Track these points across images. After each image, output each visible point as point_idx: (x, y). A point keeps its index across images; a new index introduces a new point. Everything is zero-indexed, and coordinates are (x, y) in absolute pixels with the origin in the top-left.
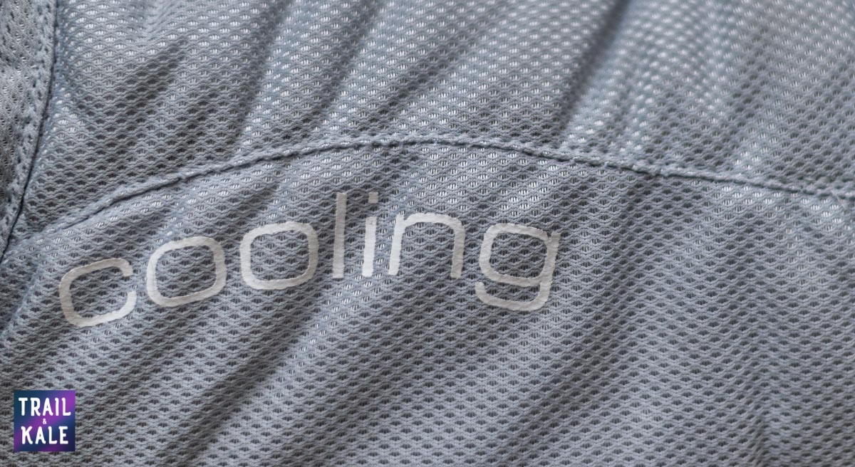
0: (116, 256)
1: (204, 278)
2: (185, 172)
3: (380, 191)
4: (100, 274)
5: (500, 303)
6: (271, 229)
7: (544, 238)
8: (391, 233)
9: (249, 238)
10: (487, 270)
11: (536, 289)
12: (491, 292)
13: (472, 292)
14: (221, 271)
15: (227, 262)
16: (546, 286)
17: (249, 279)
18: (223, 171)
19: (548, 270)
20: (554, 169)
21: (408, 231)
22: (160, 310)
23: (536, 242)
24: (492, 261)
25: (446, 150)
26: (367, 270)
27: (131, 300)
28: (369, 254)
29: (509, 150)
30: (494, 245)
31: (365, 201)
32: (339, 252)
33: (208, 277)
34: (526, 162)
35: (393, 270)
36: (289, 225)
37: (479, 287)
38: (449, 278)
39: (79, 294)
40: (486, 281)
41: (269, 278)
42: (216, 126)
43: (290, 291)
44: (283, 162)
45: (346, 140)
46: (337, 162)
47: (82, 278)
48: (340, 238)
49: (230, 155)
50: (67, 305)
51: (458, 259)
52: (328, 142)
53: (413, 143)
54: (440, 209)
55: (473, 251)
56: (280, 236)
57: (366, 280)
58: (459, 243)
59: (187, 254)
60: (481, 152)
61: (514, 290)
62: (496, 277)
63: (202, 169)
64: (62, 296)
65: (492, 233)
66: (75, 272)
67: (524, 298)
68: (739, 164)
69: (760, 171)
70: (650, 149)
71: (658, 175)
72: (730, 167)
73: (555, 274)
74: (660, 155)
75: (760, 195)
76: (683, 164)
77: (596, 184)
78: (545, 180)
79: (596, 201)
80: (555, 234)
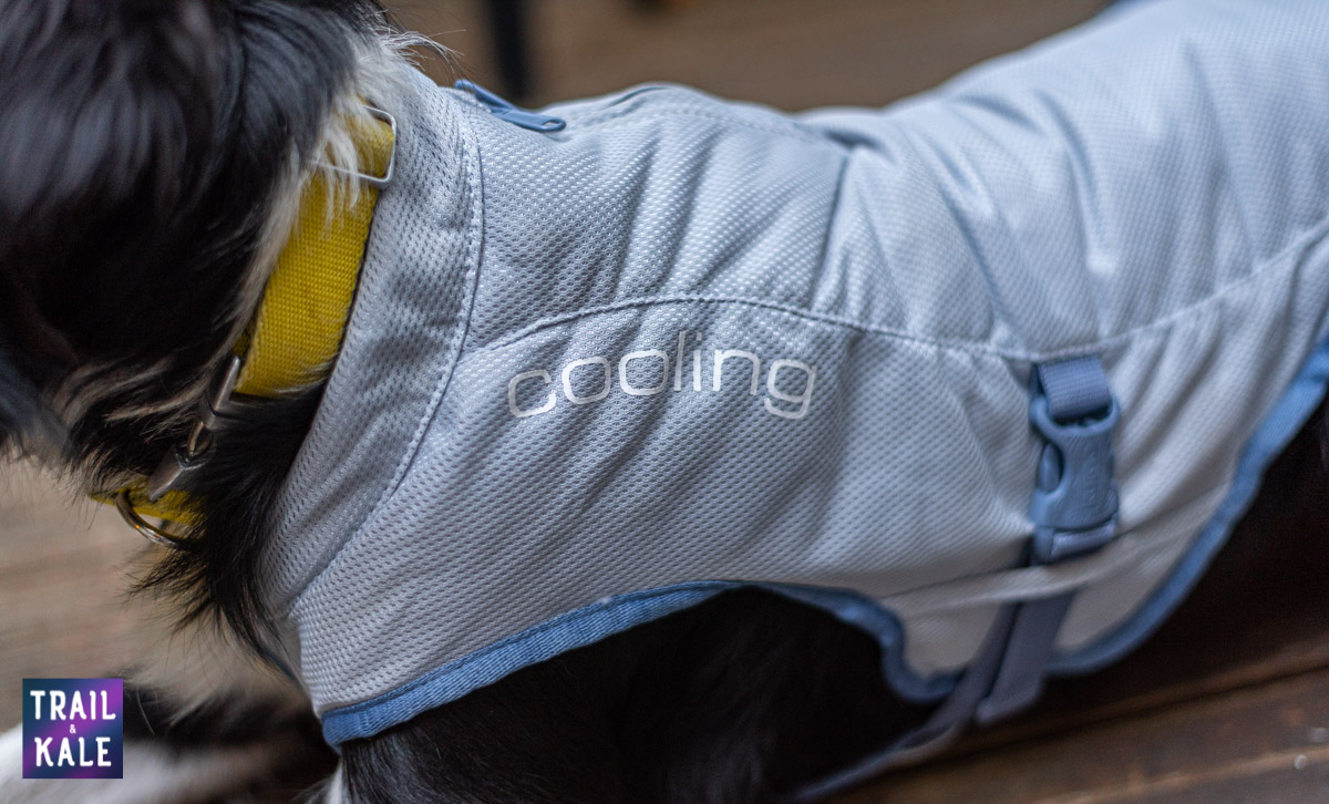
0: (543, 368)
1: (599, 386)
2: (582, 311)
3: (702, 332)
4: (532, 381)
5: (780, 413)
6: (640, 354)
7: (808, 370)
8: (713, 364)
9: (625, 359)
10: (772, 390)
11: (801, 404)
12: (775, 405)
13: (763, 405)
14: (608, 382)
15: (612, 376)
16: (807, 402)
17: (626, 388)
18: (607, 311)
19: (809, 392)
20: (811, 324)
21: (726, 362)
22: (574, 406)
23: (803, 372)
24: (777, 384)
25: (745, 307)
26: (697, 387)
27: (552, 400)
28: (697, 374)
29: (783, 310)
30: (778, 374)
31: (695, 339)
32: (679, 373)
33: (601, 385)
34: (794, 319)
35: (717, 387)
36: (653, 352)
37: (768, 402)
38: (749, 395)
39: (520, 393)
40: (772, 398)
41: (640, 387)
42: (602, 280)
43: (653, 396)
44: (643, 308)
45: (683, 296)
46: (679, 311)
47: (522, 382)
48: (680, 363)
49: (612, 300)
50: (512, 401)
51: (755, 383)
52: (671, 297)
53: (723, 301)
54: (745, 348)
55: (763, 388)
56: (647, 359)
57: (699, 393)
58: (756, 372)
59: (592, 367)
60: (766, 310)
61: (789, 404)
62: (778, 395)
63: (594, 309)
64: (510, 394)
65: (776, 365)
66: (519, 377)
67: (794, 410)
68: (909, 327)
69: (923, 331)
70: (861, 314)
71: (866, 331)
72: (905, 328)
73: (813, 394)
74: (867, 317)
75: (925, 346)
76: (880, 325)
77: (835, 336)
78: (806, 331)
79: (835, 346)
80: (815, 367)
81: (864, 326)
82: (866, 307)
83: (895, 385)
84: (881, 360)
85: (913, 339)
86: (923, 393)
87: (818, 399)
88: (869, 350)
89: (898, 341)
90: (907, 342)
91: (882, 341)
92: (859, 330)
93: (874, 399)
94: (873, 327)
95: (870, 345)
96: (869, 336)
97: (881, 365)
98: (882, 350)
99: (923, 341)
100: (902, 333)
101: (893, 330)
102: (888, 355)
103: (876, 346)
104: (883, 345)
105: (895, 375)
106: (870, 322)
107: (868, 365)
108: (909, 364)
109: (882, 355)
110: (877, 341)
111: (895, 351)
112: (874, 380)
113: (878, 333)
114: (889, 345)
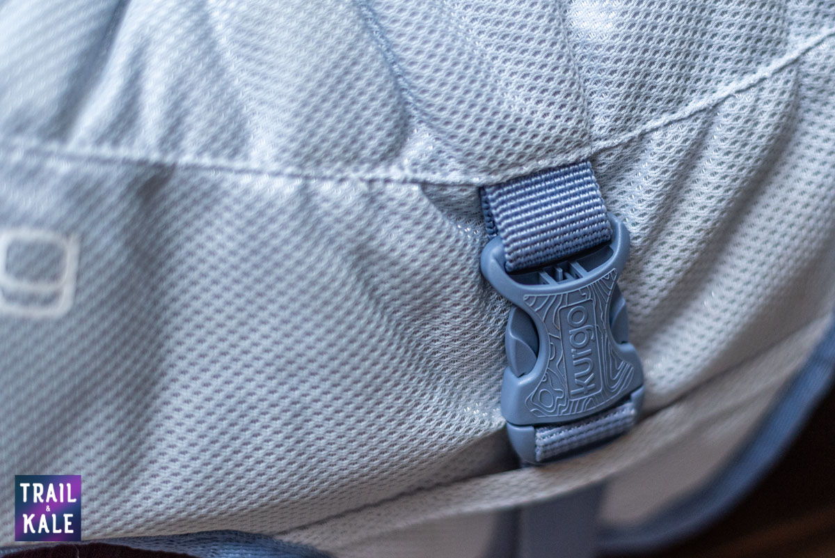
5: (21, 311)
7: (61, 241)
11: (55, 294)
12: (11, 300)
16: (68, 290)
19: (68, 273)
23: (53, 246)
24: (8, 269)
30: (10, 252)
40: (4, 289)
61: (35, 296)
62: (15, 285)
67: (44, 304)
68: (254, 154)
69: (277, 159)
70: (163, 141)
71: (173, 167)
72: (246, 157)
73: (79, 275)
74: (175, 145)
75: (279, 183)
76: (199, 154)
77: (110, 183)
78: (53, 182)
79: (112, 199)
80: (74, 237)
81: (169, 159)
82: (172, 129)
83: (231, 245)
84: (207, 208)
85: (259, 172)
86: (278, 257)
87: (89, 282)
88: (184, 196)
89: (231, 177)
90: (246, 180)
91: (204, 181)
92: (159, 166)
93: (203, 268)
94: (186, 159)
95: (184, 188)
96: (180, 174)
97: (208, 216)
98: (205, 195)
99: (277, 174)
100: (238, 164)
101: (222, 161)
102: (216, 201)
103: (194, 188)
104: (206, 187)
105: (229, 230)
106: (183, 152)
107: (188, 216)
108: (250, 214)
109: (206, 201)
110: (195, 180)
111: (226, 194)
112: (200, 239)
113: (193, 168)
114: (215, 187)
